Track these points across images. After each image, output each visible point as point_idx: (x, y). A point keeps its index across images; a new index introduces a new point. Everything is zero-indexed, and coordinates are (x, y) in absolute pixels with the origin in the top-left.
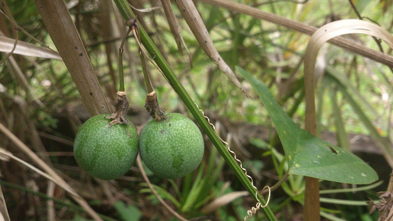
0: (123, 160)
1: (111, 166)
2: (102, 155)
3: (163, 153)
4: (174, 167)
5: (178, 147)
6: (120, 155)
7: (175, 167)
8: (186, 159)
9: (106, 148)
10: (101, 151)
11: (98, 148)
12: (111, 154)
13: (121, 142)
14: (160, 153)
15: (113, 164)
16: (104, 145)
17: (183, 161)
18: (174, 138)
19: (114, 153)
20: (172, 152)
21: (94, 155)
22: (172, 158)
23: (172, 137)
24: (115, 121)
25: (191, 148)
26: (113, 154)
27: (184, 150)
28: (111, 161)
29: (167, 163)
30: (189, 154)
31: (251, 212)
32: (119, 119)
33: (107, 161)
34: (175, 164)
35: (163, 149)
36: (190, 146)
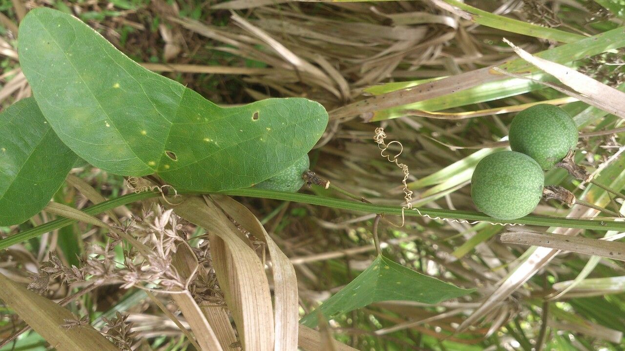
0: (538, 138)
1: (540, 125)
2: (558, 125)
3: (526, 175)
4: (506, 176)
5: (523, 191)
6: (546, 138)
7: (504, 177)
8: (504, 191)
9: (560, 132)
10: (561, 126)
11: (564, 126)
12: (553, 131)
13: (555, 147)
14: (528, 173)
15: (542, 128)
16: (563, 132)
17: (505, 187)
18: (531, 193)
19: (551, 135)
20: (522, 183)
21: (560, 119)
22: (517, 179)
23: (532, 192)
24: (569, 157)
25: (510, 202)
26: (552, 133)
27: (515, 195)
28: (547, 127)
29: (514, 173)
30: (507, 196)
31: (409, 195)
32: (568, 161)
33: (549, 125)
34: (508, 179)
35: (530, 178)
36: (513, 203)
